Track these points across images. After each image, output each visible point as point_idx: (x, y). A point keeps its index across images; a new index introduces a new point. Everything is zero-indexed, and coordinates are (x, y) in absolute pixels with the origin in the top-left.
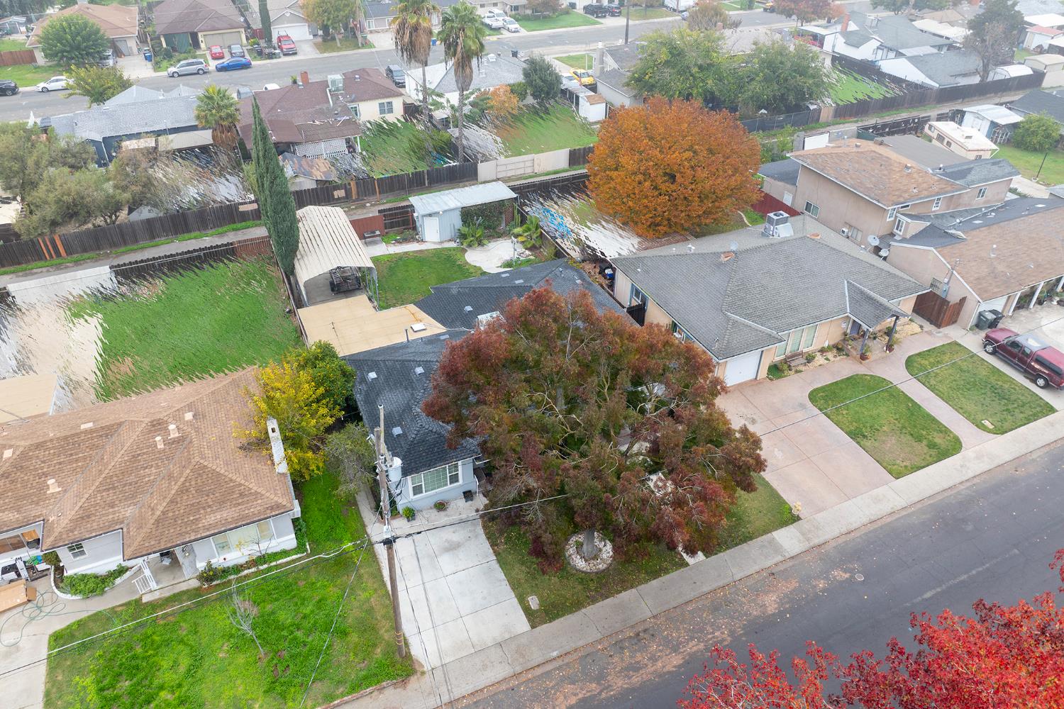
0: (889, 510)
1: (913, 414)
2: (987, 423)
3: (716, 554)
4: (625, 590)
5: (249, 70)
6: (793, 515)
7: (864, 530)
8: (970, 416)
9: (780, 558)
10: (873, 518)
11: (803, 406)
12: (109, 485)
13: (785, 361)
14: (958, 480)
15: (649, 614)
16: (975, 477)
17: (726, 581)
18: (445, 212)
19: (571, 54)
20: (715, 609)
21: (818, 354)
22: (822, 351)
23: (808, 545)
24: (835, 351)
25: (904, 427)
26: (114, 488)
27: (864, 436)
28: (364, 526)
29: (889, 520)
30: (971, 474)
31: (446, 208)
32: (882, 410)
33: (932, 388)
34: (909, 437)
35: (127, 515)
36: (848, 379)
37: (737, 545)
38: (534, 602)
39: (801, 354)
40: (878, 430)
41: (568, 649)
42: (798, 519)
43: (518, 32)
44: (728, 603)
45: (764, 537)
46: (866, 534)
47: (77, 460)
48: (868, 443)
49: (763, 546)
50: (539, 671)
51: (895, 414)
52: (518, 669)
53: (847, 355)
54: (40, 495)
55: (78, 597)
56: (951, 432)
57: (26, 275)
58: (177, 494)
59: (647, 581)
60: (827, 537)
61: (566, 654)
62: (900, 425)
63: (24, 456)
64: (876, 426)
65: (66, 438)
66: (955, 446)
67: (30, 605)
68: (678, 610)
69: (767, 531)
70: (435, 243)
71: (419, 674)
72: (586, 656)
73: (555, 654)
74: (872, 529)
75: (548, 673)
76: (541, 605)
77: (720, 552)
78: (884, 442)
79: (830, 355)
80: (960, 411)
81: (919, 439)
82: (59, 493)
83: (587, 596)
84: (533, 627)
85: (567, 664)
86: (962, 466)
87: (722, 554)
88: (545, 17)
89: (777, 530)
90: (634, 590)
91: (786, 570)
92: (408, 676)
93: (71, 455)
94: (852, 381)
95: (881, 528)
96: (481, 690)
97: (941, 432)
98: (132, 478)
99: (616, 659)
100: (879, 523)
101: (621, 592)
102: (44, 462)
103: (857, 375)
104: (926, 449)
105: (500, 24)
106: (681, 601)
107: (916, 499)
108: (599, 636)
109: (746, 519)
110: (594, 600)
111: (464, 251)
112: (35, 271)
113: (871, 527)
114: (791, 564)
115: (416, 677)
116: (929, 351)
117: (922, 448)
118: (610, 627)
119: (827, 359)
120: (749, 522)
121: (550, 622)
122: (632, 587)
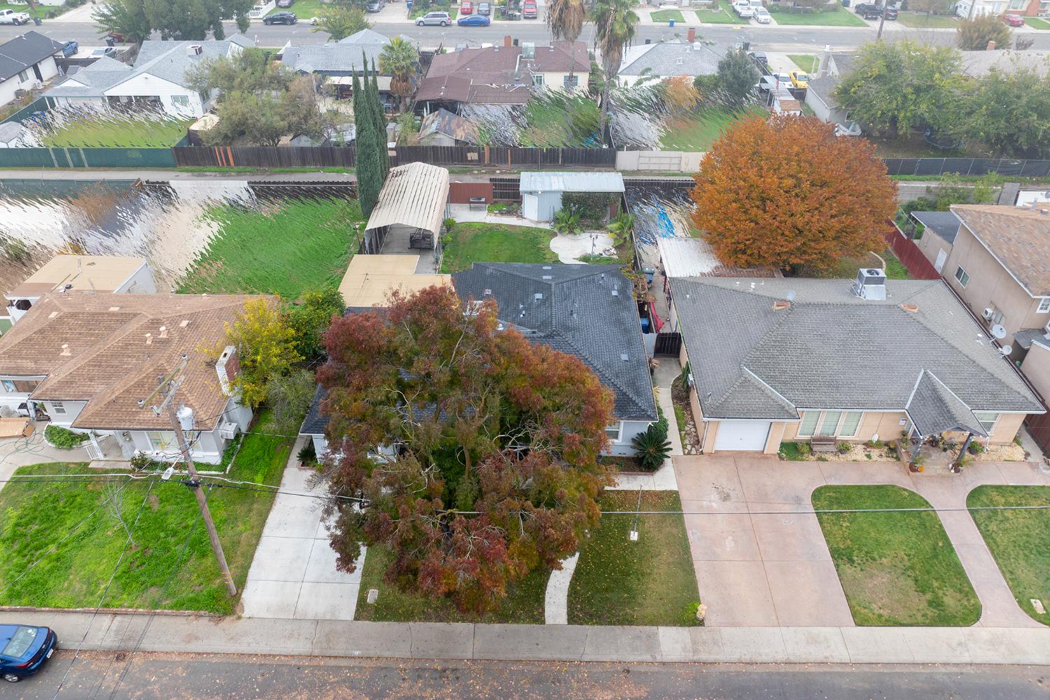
0: (820, 658)
1: (936, 556)
2: (1038, 606)
3: (581, 624)
4: (463, 621)
5: (486, 28)
6: (696, 619)
7: (772, 668)
8: (1018, 585)
9: (648, 658)
10: (793, 659)
11: (798, 500)
12: (97, 363)
13: (808, 444)
14: (943, 659)
15: (470, 655)
16: (971, 664)
17: (571, 657)
18: (543, 192)
19: (809, 54)
20: (538, 680)
21: (860, 447)
22: (868, 445)
23: (692, 658)
24: (886, 449)
25: (912, 568)
26: (99, 366)
27: (851, 561)
28: (285, 466)
29: (813, 669)
30: (966, 658)
31: (547, 189)
32: (898, 538)
33: (987, 536)
34: (911, 582)
35: (98, 391)
36: (878, 487)
37: (610, 623)
38: (373, 595)
39: (834, 440)
40: (874, 560)
41: (371, 653)
42: (700, 623)
43: (768, 23)
44: (557, 680)
45: (647, 628)
46: (770, 674)
47: (92, 335)
48: (848, 570)
49: (639, 637)
50: (332, 662)
51: (911, 548)
52: (316, 652)
53: (898, 459)
54: (54, 355)
55: (53, 446)
56: (975, 596)
57: (198, 176)
58: (133, 386)
59: (490, 621)
60: (721, 657)
61: (367, 658)
62: (908, 564)
63: (60, 320)
64: (875, 555)
65: (94, 314)
66: (971, 615)
67: (24, 439)
68: (501, 664)
69: (655, 622)
70: (532, 221)
71: (235, 616)
72: (382, 669)
73: (357, 653)
74: (783, 670)
75: (340, 668)
76: (376, 602)
77: (587, 623)
78: (871, 576)
79: (875, 453)
80: (1008, 575)
81: (922, 588)
82: (68, 357)
83: (423, 611)
84: (356, 619)
85: (361, 668)
86: (960, 644)
87: (587, 627)
88: (806, 12)
89: (667, 625)
90: (472, 625)
91: (646, 673)
92: (225, 614)
93: (91, 329)
94: (881, 493)
95: (794, 674)
96: (274, 656)
97: (961, 591)
98: (116, 363)
99: (406, 685)
100: (797, 669)
101: (458, 622)
102: (70, 329)
103: (893, 486)
104: (923, 605)
105: (750, 13)
106: (511, 656)
107: (866, 659)
108: (408, 655)
109: (640, 600)
110: (427, 618)
111: (555, 235)
112: (207, 173)
113: (783, 669)
114: (657, 669)
115: (231, 618)
116: (1016, 487)
117: (920, 603)
118: (423, 651)
119: (869, 456)
120: (641, 605)
121: (374, 621)
122: (471, 621)
